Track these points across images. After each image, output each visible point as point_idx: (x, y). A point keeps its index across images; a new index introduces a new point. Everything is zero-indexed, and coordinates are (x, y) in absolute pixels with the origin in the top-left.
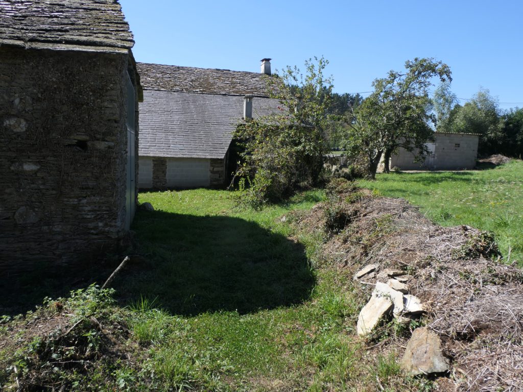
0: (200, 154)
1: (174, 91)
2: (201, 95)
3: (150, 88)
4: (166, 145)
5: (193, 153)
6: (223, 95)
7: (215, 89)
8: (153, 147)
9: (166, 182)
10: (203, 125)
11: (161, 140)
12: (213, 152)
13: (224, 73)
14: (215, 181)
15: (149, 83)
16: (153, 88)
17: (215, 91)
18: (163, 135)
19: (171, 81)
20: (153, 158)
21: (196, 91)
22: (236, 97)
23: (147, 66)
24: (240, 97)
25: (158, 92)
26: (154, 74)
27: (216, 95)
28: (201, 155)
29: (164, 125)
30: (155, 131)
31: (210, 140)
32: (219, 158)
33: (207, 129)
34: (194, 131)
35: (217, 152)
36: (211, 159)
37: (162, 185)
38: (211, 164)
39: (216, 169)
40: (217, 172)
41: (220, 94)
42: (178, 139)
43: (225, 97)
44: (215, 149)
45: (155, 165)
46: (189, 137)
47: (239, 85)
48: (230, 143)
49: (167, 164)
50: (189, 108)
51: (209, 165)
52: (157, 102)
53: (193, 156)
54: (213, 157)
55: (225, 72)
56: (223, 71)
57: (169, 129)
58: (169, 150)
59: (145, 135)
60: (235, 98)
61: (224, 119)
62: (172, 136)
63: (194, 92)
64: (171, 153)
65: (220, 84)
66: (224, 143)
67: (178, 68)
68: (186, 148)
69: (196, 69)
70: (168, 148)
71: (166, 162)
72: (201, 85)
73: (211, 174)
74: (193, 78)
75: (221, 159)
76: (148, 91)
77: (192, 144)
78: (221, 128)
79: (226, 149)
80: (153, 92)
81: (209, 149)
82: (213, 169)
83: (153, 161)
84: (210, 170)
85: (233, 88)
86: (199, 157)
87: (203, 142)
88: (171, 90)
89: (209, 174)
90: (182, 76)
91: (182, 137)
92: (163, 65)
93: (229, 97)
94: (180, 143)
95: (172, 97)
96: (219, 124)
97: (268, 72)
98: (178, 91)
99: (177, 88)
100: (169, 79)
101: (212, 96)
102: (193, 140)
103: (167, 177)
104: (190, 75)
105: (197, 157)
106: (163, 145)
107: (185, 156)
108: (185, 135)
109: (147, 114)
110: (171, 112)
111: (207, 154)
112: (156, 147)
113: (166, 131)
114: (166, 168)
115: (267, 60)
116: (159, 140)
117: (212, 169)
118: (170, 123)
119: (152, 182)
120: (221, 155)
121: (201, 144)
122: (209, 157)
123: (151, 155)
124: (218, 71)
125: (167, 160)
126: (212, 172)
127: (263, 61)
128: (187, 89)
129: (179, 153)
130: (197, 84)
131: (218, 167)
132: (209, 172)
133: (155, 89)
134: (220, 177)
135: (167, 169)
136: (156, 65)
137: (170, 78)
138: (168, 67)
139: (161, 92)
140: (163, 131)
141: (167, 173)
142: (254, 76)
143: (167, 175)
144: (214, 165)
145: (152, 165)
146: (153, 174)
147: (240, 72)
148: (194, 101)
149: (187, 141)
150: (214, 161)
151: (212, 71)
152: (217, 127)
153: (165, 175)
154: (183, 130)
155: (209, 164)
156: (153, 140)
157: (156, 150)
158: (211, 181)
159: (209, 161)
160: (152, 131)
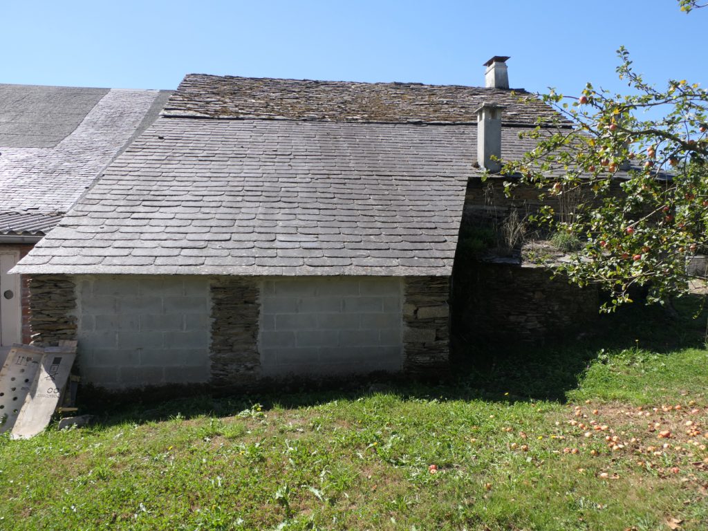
0: (370, 261)
1: (305, 120)
2: (366, 125)
3: (251, 116)
4: (263, 237)
5: (348, 261)
6: (415, 123)
7: (395, 114)
8: (218, 245)
9: (256, 360)
10: (375, 182)
11: (251, 223)
12: (410, 254)
13: (412, 89)
14: (420, 353)
15: (251, 108)
16: (258, 115)
17: (398, 117)
18: (260, 210)
19: (299, 103)
20: (213, 282)
21: (354, 119)
22: (446, 127)
23: (252, 82)
24: (454, 127)
25: (268, 122)
26: (266, 93)
27: (398, 126)
28: (373, 265)
29: (268, 184)
30: (239, 199)
31: (398, 218)
32: (438, 272)
33: (386, 193)
34: (349, 197)
35: (426, 254)
36: (408, 279)
37: (242, 370)
38: (408, 294)
39: (424, 313)
40: (427, 323)
41: (409, 123)
42: (302, 217)
43: (419, 128)
44: (419, 246)
45: (219, 303)
46: (334, 212)
47: (446, 106)
48: (458, 225)
49: (261, 299)
50: (337, 148)
51: (403, 299)
52: (260, 139)
53: (347, 271)
54: (415, 272)
55: (412, 86)
56: (408, 86)
57: (281, 194)
58: (270, 252)
59: (207, 210)
60: (442, 129)
61: (426, 168)
62: (287, 211)
63: (349, 121)
64: (274, 262)
65: (403, 105)
66: (443, 225)
67: (317, 82)
68: (324, 245)
69: (353, 83)
70: (267, 245)
71: (256, 291)
72: (363, 109)
73: (407, 329)
74: (347, 98)
75: (443, 278)
76: (245, 121)
77: (343, 230)
78: (423, 188)
79: (452, 243)
80: (256, 123)
81: (399, 246)
82: (416, 312)
83: (214, 289)
84: (405, 317)
85: (435, 111)
86: (369, 272)
87: (379, 225)
88: (300, 118)
89: (403, 328)
90: (323, 95)
91: (316, 212)
92: (285, 80)
93: (429, 127)
94: (307, 231)
95: (298, 129)
96: (415, 178)
97: (502, 85)
98: (313, 119)
99: (312, 114)
100: (295, 101)
101: (391, 126)
102: (345, 219)
103: (260, 347)
104: (341, 93)
105: (361, 272)
106: (254, 236)
107: (319, 272)
108: (322, 206)
109: (229, 163)
110: (292, 157)
111: (395, 262)
112: (230, 244)
113: (272, 198)
114: (258, 313)
115: (501, 60)
116: (245, 223)
117: (410, 313)
118: (285, 180)
119: (211, 363)
120: (441, 262)
121: (370, 231)
122: (402, 272)
123: (205, 271)
124: (398, 86)
125: (261, 286)
126: (413, 322)
127: (489, 63)
128: (332, 117)
129: (301, 262)
130: (354, 107)
131: (431, 304)
132: (403, 323)
133: (264, 117)
134: (437, 339)
135: (261, 317)
136: (271, 80)
137: (297, 98)
138: (296, 83)
139: (276, 122)
140: (261, 199)
141: (261, 330)
142: (476, 91)
143: (259, 337)
144: (418, 297)
145: (211, 304)
146: (214, 333)
147: (444, 86)
148: (349, 137)
149: (327, 224)
150: (421, 286)
151: (386, 86)
152: (412, 186)
153: (254, 336)
154: (319, 195)
155: (400, 295)
156: (225, 223)
157: (226, 252)
158: (409, 353)
159: (403, 286)
160: (231, 198)
